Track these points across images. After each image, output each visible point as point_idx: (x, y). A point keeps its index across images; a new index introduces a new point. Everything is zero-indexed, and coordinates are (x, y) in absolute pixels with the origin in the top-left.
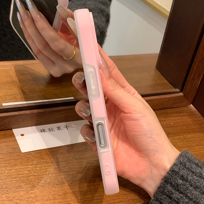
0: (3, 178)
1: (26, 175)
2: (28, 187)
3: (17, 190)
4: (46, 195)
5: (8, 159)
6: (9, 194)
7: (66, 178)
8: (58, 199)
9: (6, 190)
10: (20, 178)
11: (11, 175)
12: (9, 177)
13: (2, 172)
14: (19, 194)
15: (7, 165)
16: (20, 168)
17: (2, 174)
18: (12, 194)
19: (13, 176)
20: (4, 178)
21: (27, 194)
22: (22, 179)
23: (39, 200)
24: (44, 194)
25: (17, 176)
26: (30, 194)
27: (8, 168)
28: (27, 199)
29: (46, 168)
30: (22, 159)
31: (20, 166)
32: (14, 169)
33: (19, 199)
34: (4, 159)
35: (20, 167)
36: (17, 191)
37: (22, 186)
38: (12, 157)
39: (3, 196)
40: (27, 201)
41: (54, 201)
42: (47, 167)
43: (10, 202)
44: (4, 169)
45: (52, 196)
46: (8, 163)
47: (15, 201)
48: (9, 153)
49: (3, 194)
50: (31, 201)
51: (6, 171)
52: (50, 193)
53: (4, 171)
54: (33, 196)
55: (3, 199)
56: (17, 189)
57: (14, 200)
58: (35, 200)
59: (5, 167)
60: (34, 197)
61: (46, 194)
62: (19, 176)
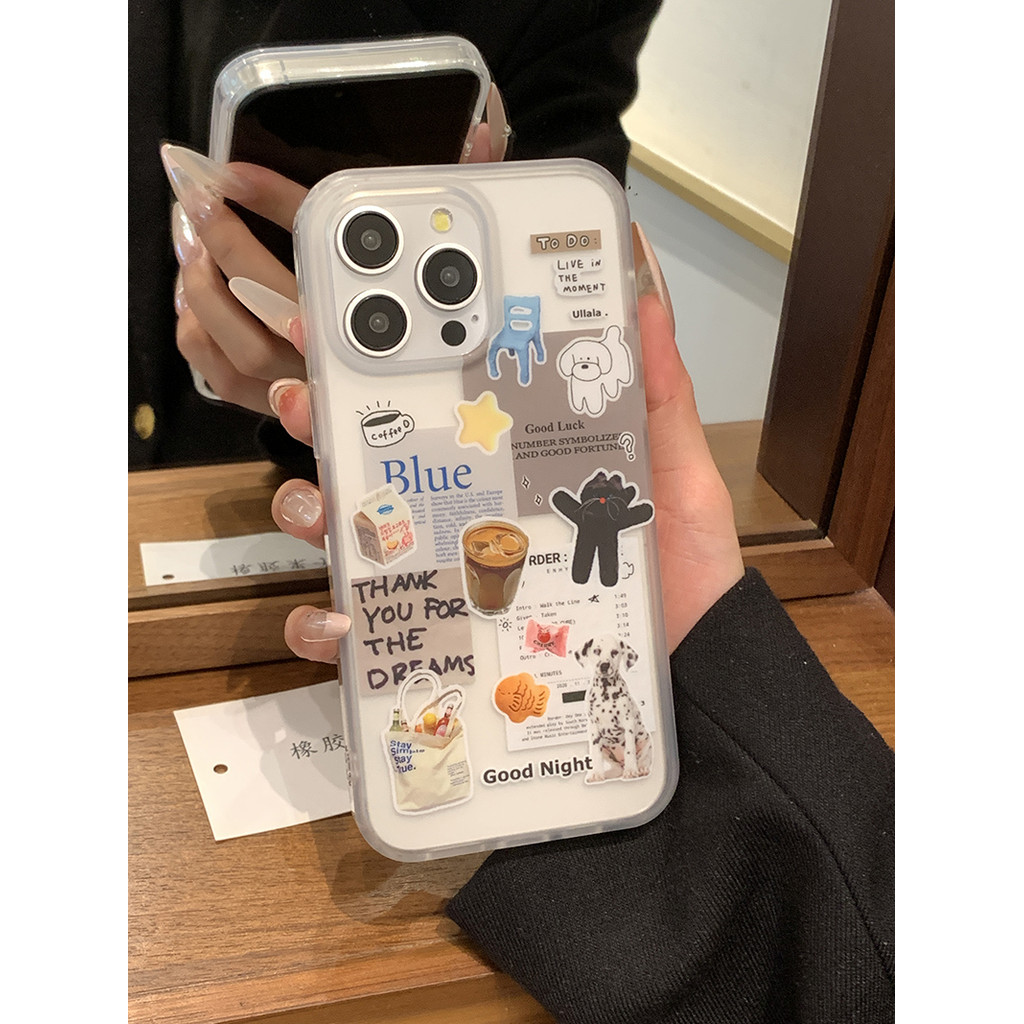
3: (172, 843)
4: (273, 867)
8: (314, 880)
11: (159, 791)
12: (153, 799)
14: (177, 857)
15: (151, 756)
18: (153, 856)
19: (165, 796)
21: (208, 858)
24: (264, 862)
27: (154, 769)
28: (202, 876)
33: (177, 876)
34: (142, 737)
40: (203, 883)
41: (297, 887)
45: (293, 870)
46: (157, 753)
50: (216, 883)
52: (287, 859)
56: (172, 840)
58: (229, 882)
59: (143, 764)
60: (229, 869)
61: (273, 860)
62: (187, 797)
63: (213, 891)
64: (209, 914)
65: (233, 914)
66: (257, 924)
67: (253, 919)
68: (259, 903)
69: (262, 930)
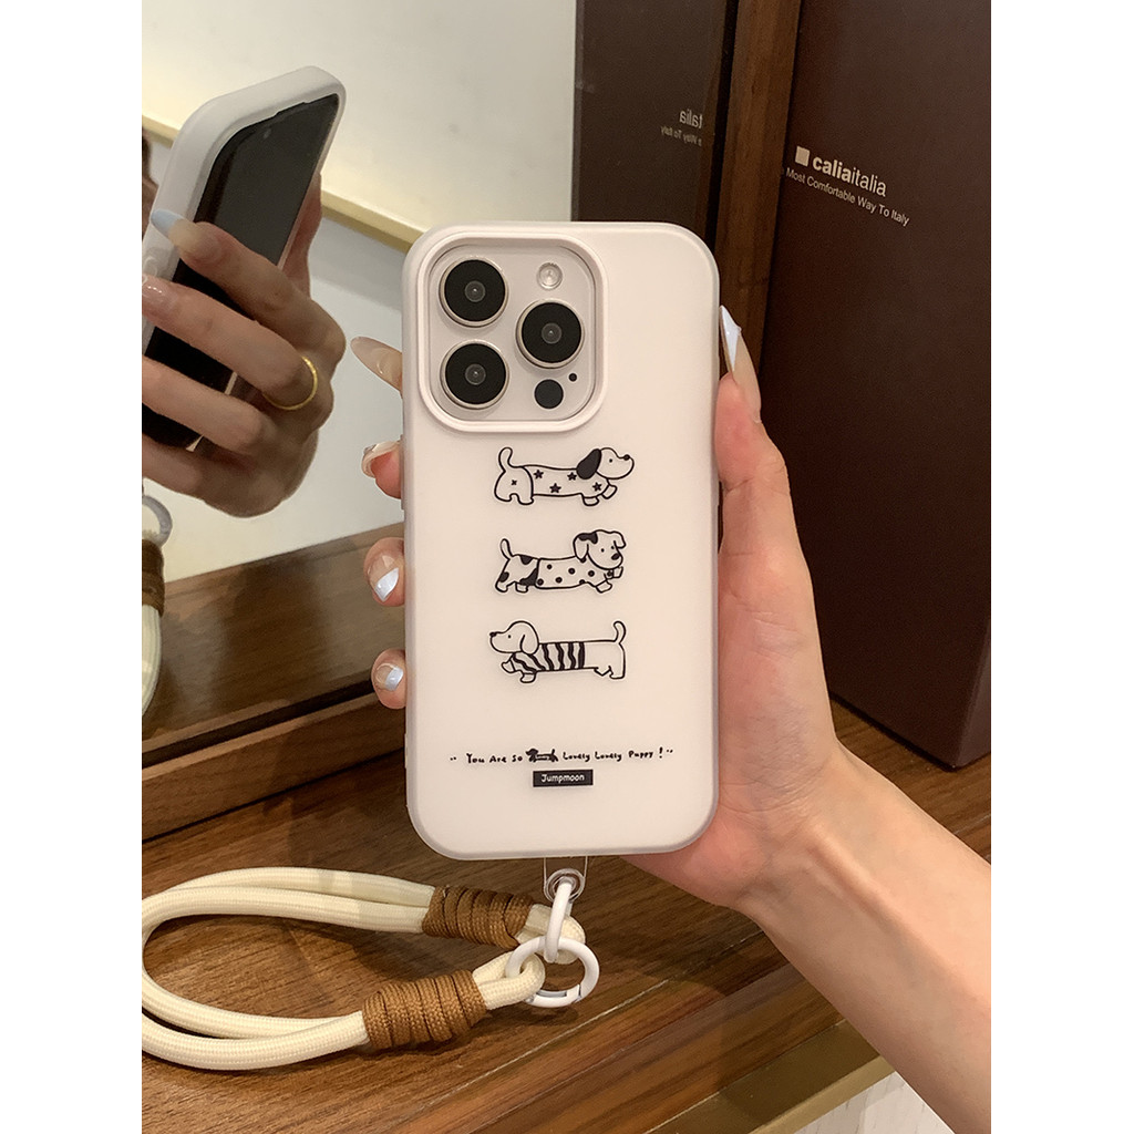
29: (246, 961)
63: (224, 1102)
64: (232, 1124)
65: (256, 1118)
66: (285, 1121)
67: (280, 1116)
68: (278, 1099)
69: (293, 1125)
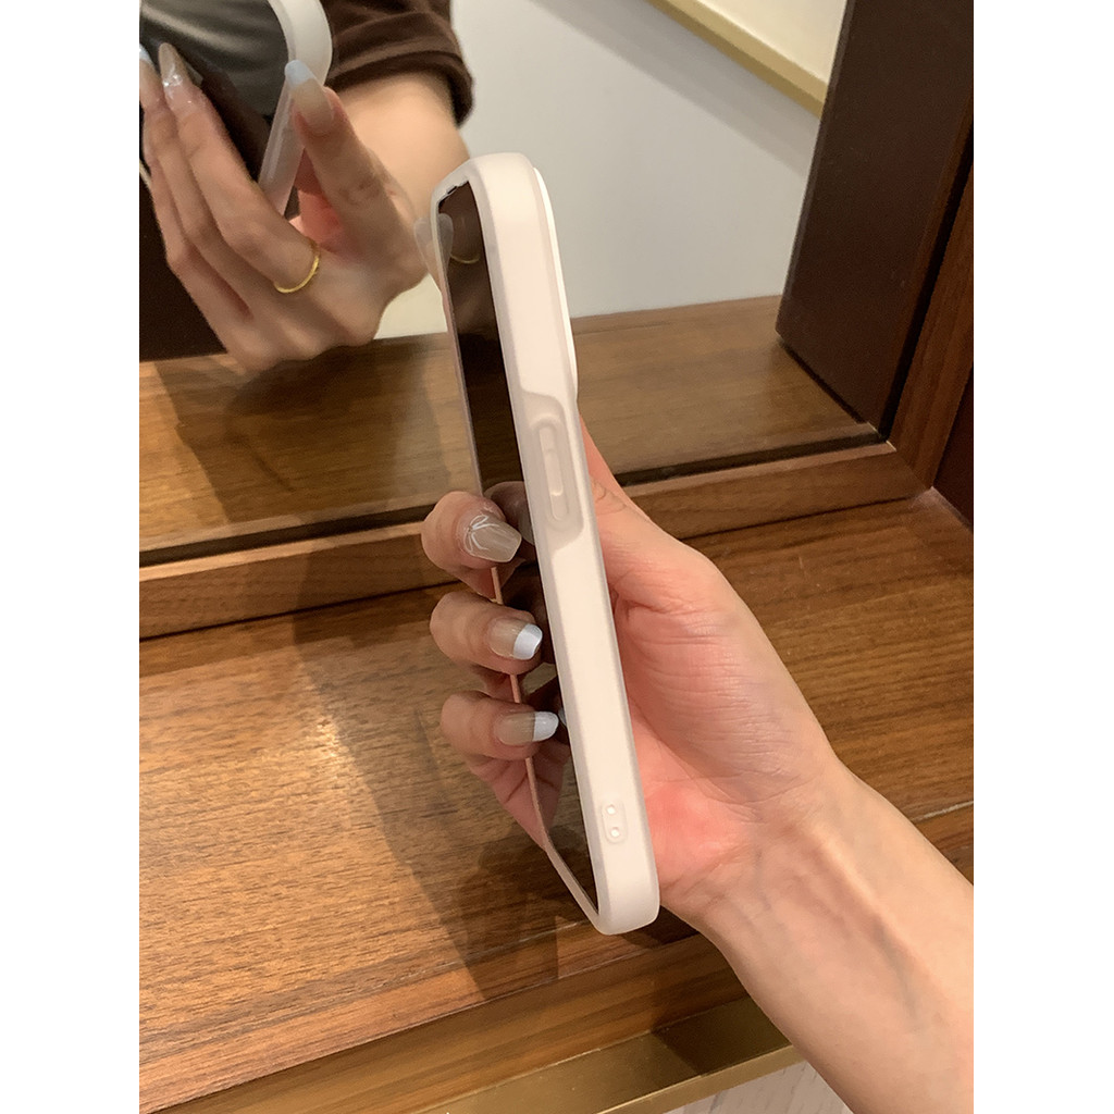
0: (214, 804)
1: (302, 787)
2: (314, 835)
3: (274, 846)
5: (225, 727)
6: (244, 864)
7: (457, 787)
8: (435, 870)
9: (233, 848)
10: (281, 799)
11: (244, 789)
12: (240, 799)
13: (209, 779)
14: (282, 861)
15: (224, 751)
16: (276, 760)
17: (211, 787)
18: (259, 863)
19: (253, 794)
20: (219, 804)
21: (316, 859)
22: (290, 802)
23: (365, 879)
24: (379, 857)
25: (268, 793)
26: (325, 858)
27: (232, 765)
28: (318, 879)
30: (281, 727)
31: (278, 755)
32: (255, 768)
33: (288, 882)
34: (210, 729)
35: (274, 756)
36: (275, 851)
37: (291, 829)
38: (241, 720)
39: (225, 874)
40: (319, 887)
42: (381, 750)
43: (251, 895)
44: (214, 767)
46: (230, 746)
47: (273, 889)
48: (227, 706)
49: (223, 867)
50: (334, 886)
51: (225, 778)
53: (215, 777)
54: (337, 864)
55: (226, 884)
56: (274, 843)
57: (266, 886)
58: (347, 882)
59: (218, 760)
60: (343, 868)
62: (277, 793)
63: (333, 895)
